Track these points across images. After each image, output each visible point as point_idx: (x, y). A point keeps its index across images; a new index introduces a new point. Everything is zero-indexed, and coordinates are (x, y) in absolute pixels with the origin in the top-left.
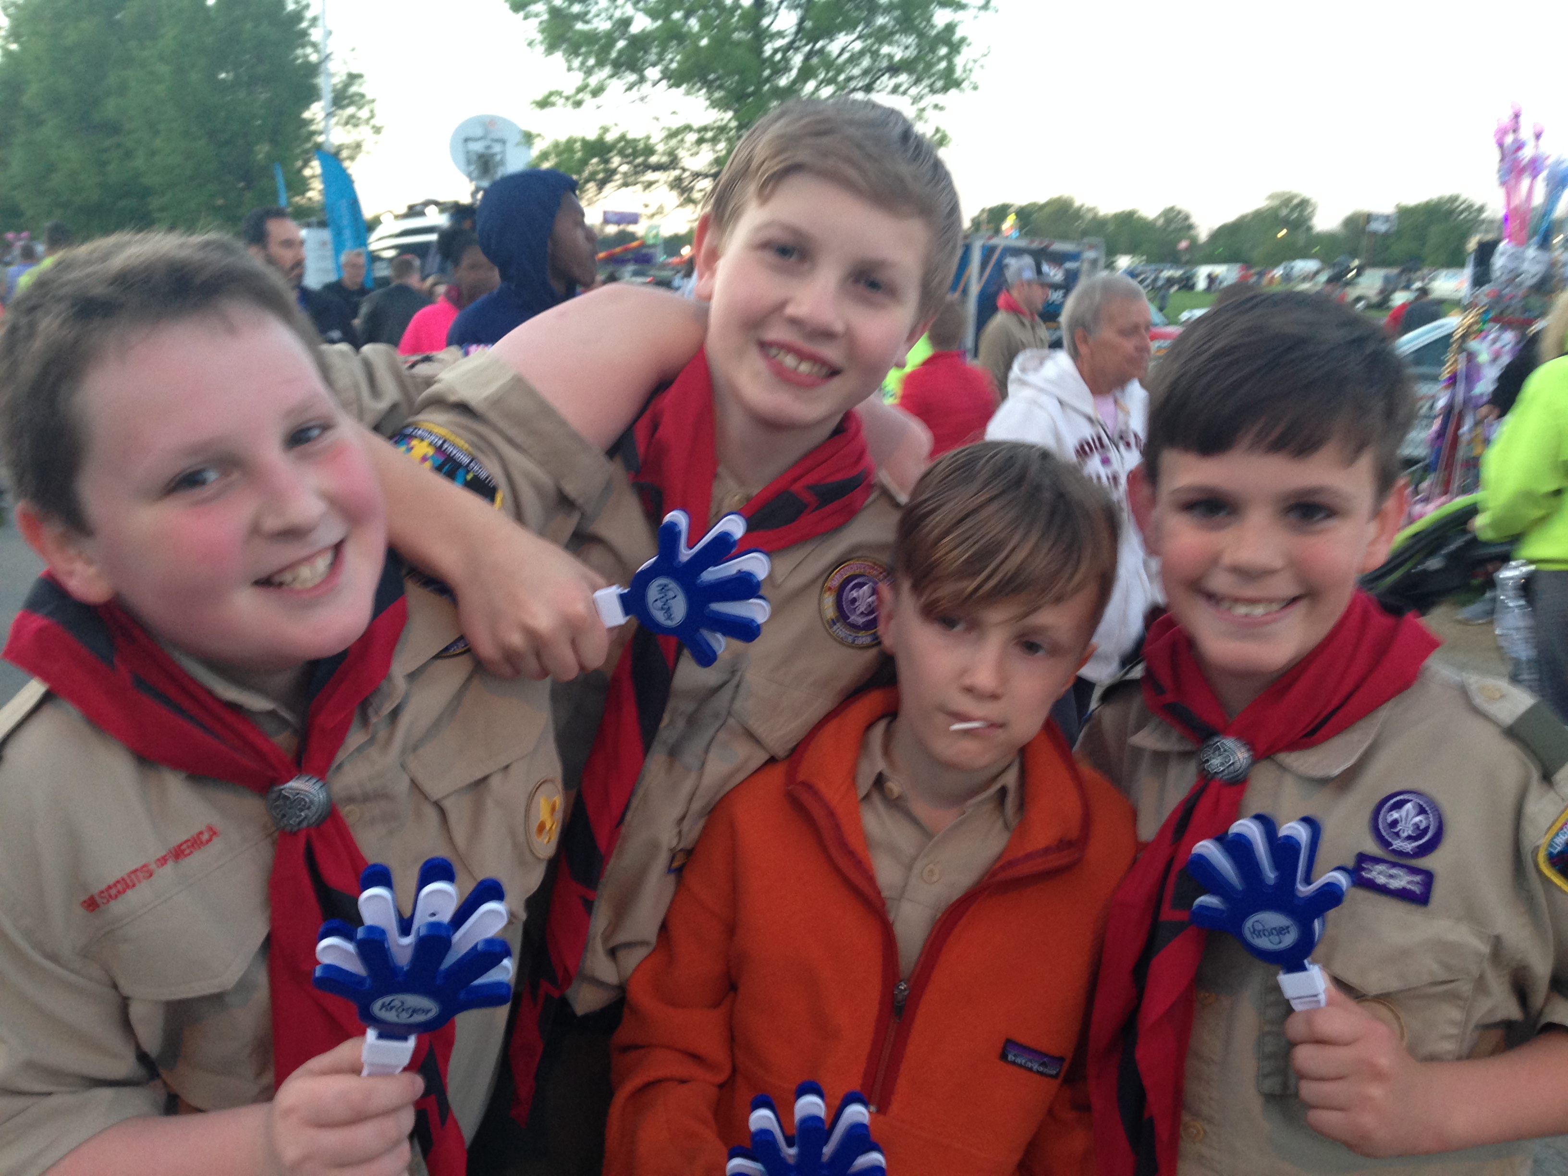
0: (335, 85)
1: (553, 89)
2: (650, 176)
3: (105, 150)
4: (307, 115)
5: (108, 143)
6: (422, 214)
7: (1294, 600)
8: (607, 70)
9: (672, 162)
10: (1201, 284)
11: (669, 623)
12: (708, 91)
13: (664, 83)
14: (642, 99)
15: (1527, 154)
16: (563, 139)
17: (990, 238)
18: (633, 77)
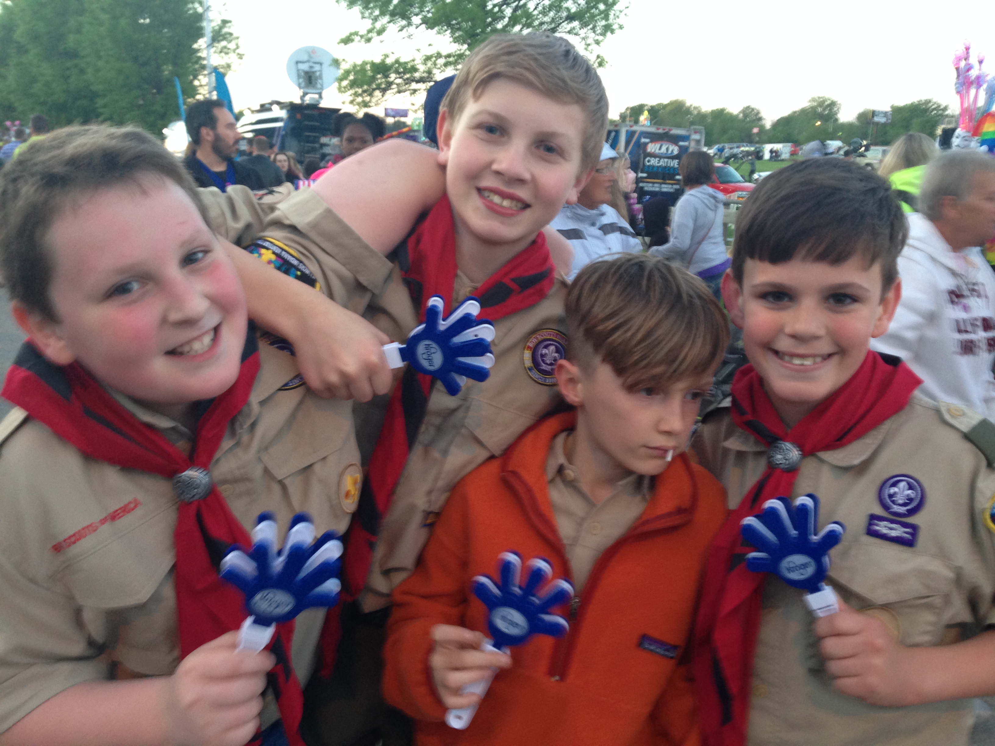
0: (213, 28)
1: (353, 31)
2: (414, 86)
3: (68, 69)
4: (195, 46)
5: (69, 64)
6: (270, 110)
7: (830, 356)
8: (387, 18)
9: (428, 77)
10: (767, 156)
11: (431, 368)
12: (451, 32)
13: (424, 26)
14: (409, 37)
15: (973, 73)
16: (359, 62)
17: (631, 126)
18: (404, 22)
